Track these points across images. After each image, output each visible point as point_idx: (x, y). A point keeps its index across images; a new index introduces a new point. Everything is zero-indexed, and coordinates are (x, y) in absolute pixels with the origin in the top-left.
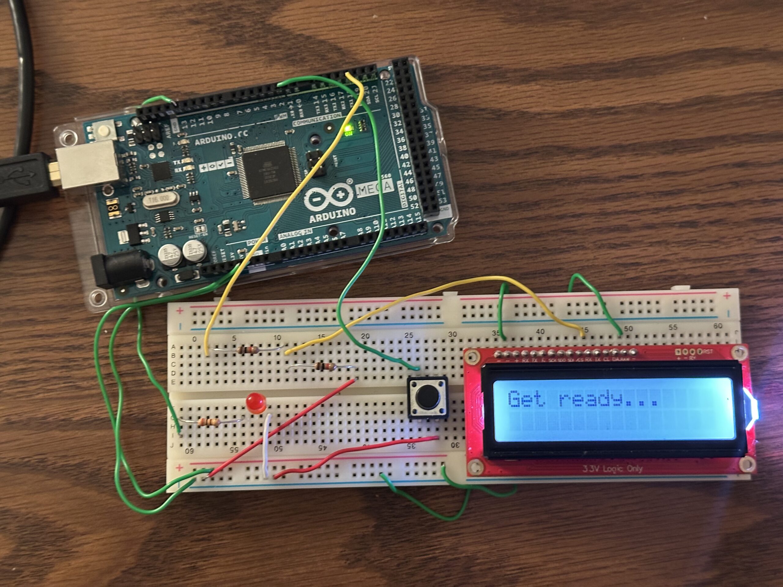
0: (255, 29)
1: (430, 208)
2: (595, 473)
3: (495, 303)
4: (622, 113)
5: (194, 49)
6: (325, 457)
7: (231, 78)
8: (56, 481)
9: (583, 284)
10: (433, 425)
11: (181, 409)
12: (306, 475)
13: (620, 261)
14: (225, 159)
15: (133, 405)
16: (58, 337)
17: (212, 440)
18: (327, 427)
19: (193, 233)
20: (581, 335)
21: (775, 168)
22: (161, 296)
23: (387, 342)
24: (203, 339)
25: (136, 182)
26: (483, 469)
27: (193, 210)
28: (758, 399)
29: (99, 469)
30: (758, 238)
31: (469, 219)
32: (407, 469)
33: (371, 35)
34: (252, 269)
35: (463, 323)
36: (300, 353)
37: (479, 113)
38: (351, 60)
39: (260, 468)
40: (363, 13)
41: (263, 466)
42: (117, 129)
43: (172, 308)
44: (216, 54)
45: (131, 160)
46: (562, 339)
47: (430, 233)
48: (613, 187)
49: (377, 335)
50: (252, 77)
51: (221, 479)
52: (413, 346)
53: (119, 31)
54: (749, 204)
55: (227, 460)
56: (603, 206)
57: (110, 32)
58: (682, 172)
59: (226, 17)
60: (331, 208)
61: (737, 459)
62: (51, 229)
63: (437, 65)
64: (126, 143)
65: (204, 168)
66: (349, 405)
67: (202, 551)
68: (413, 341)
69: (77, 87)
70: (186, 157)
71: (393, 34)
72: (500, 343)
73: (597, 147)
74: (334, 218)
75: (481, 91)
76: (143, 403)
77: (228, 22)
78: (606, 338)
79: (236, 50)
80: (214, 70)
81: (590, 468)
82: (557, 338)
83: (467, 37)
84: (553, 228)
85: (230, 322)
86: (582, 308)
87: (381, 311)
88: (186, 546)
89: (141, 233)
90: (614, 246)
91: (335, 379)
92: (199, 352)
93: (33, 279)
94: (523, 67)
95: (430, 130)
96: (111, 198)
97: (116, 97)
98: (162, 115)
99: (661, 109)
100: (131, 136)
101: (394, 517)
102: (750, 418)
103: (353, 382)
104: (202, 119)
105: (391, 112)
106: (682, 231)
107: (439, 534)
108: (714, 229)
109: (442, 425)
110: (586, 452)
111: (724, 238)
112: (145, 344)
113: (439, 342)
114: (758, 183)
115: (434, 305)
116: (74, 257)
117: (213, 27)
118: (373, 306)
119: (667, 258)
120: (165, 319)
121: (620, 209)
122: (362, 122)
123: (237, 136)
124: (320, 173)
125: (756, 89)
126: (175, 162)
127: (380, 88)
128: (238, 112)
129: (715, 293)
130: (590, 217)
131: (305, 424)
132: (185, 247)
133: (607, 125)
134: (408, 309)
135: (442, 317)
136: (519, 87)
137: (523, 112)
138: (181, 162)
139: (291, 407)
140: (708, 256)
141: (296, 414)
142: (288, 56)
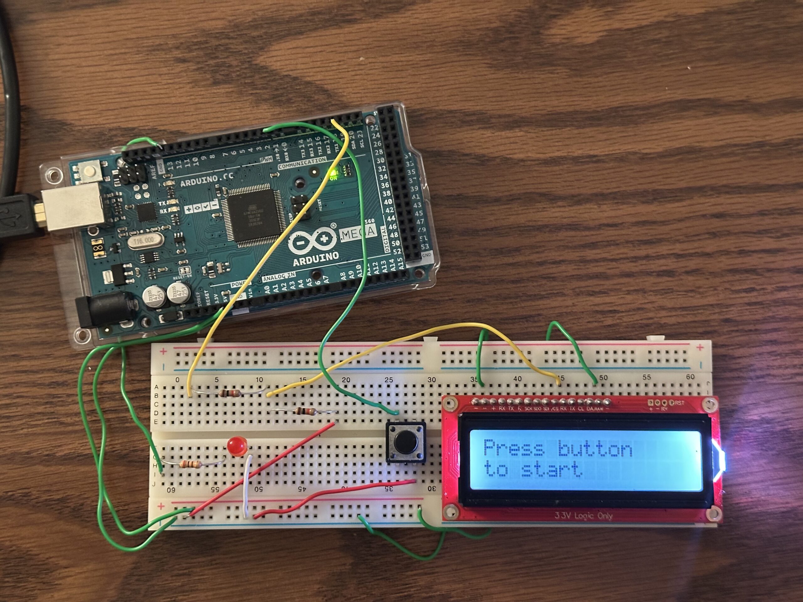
0: (241, 69)
1: (412, 255)
2: (566, 519)
3: (474, 350)
4: (603, 161)
5: (180, 88)
6: (305, 498)
7: (218, 118)
8: (40, 515)
9: (560, 332)
10: (411, 470)
11: (164, 449)
12: (285, 515)
13: (597, 308)
14: (210, 201)
15: (116, 442)
16: (42, 373)
17: (193, 479)
18: (307, 469)
19: (177, 274)
20: (557, 383)
21: (754, 220)
22: (144, 336)
23: (367, 386)
24: (186, 380)
25: (121, 222)
26: (458, 514)
27: (178, 251)
28: (726, 451)
29: (82, 505)
30: (733, 288)
31: (451, 264)
33: (358, 77)
34: (235, 312)
35: (442, 368)
36: (282, 395)
37: (463, 158)
38: (337, 103)
39: (240, 508)
40: (350, 55)
41: (243, 506)
42: (102, 168)
43: (156, 348)
44: (202, 93)
45: (117, 200)
46: (538, 386)
47: (412, 279)
48: (592, 235)
49: (358, 379)
50: (238, 117)
51: (202, 517)
52: (393, 390)
53: (106, 68)
54: (725, 254)
55: (208, 500)
56: (582, 254)
57: (97, 69)
58: (661, 222)
59: (213, 56)
60: (314, 252)
61: (703, 510)
62: (36, 265)
63: (422, 109)
64: (112, 183)
65: (189, 210)
66: (329, 447)
67: (182, 586)
68: (393, 386)
69: (63, 124)
70: (172, 198)
71: (379, 77)
72: (478, 390)
73: (579, 195)
74: (318, 261)
75: (466, 136)
76: (125, 440)
77: (215, 61)
78: (582, 386)
79: (222, 89)
80: (201, 109)
81: (561, 515)
82: (534, 385)
83: (452, 82)
84: (533, 274)
85: (213, 363)
86: (559, 356)
87: (362, 356)
88: (167, 580)
89: (126, 274)
90: (593, 294)
91: (316, 422)
92: (182, 392)
93: (18, 316)
94: (508, 113)
95: (414, 176)
96: (96, 238)
97: (102, 134)
98: (148, 157)
99: (642, 159)
100: (116, 176)
101: (371, 555)
102: (718, 470)
103: (333, 425)
104: (188, 161)
105: (376, 157)
106: (660, 280)
107: (415, 572)
108: (690, 278)
109: (419, 468)
110: (557, 501)
111: (700, 287)
112: (127, 382)
113: (418, 387)
114: (735, 234)
115: (414, 350)
116: (59, 294)
117: (200, 66)
118: (354, 351)
119: (644, 306)
120: (149, 357)
121: (599, 256)
122: (347, 167)
123: (223, 178)
124: (305, 218)
125: (737, 141)
126: (160, 203)
127: (365, 134)
128: (224, 154)
129: (688, 344)
130: (570, 264)
131: (285, 465)
132: (170, 289)
133: (589, 173)
134: (388, 353)
135: (422, 362)
136: (503, 133)
137: (506, 158)
138: (166, 203)
139: (272, 449)
140: (684, 305)
141: (277, 456)
142: (274, 97)
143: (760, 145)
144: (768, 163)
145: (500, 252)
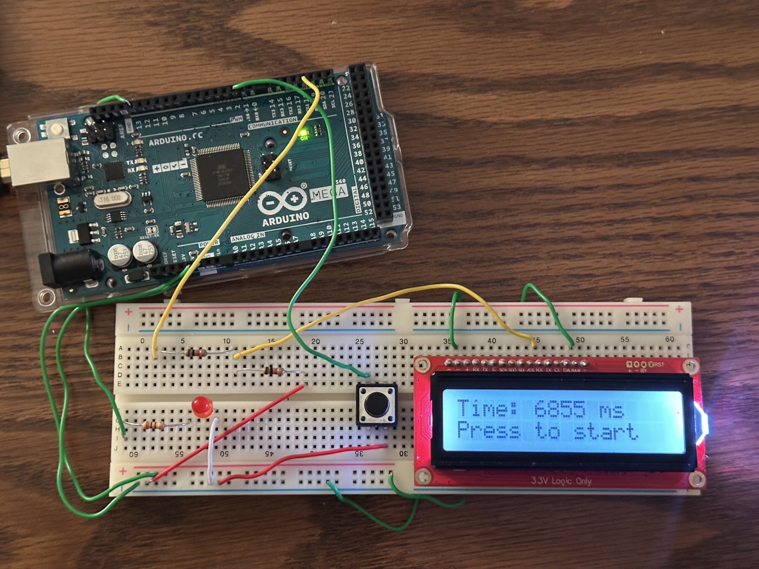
0: (213, 32)
1: (384, 214)
2: (544, 485)
3: (447, 311)
4: (577, 125)
5: (151, 51)
6: (272, 463)
7: (188, 80)
9: (536, 294)
10: (382, 433)
11: (127, 412)
12: (251, 481)
13: (573, 272)
14: (178, 160)
15: (79, 407)
16: (5, 336)
17: (157, 443)
18: (275, 433)
19: (145, 234)
20: (533, 345)
21: (730, 183)
22: (110, 297)
23: (337, 348)
24: (151, 341)
25: (89, 181)
26: (430, 478)
27: (145, 211)
28: (709, 414)
29: (42, 471)
30: (712, 252)
31: (423, 227)
32: (355, 477)
33: (330, 41)
34: (202, 270)
35: (414, 330)
36: (249, 357)
37: (435, 121)
38: (309, 66)
39: (205, 473)
40: (322, 19)
41: (208, 472)
42: (70, 127)
43: (121, 309)
44: (173, 56)
45: (84, 159)
46: (513, 349)
47: (383, 239)
48: (567, 198)
49: (327, 341)
50: (208, 80)
51: (165, 483)
52: (364, 352)
53: (77, 31)
54: (703, 218)
55: (172, 464)
56: (557, 217)
57: (68, 32)
58: (637, 185)
59: (185, 19)
60: (284, 212)
61: (686, 474)
63: (394, 73)
64: (79, 142)
65: (157, 169)
66: (297, 411)
67: (144, 557)
68: (364, 348)
69: (32, 86)
70: (140, 157)
71: (352, 41)
72: (451, 352)
73: (553, 158)
74: (287, 222)
75: (438, 99)
76: (89, 405)
77: (186, 25)
78: (558, 349)
79: (192, 53)
80: (171, 71)
81: (538, 480)
82: (509, 348)
83: (425, 46)
84: (507, 238)
85: (179, 324)
86: (535, 318)
87: (331, 317)
88: (128, 551)
89: (92, 233)
90: (568, 257)
91: (284, 384)
92: (147, 353)
94: (481, 76)
95: (386, 136)
96: (62, 197)
97: (71, 96)
98: (116, 114)
99: (617, 122)
100: (84, 135)
101: (340, 525)
102: (700, 433)
103: (302, 387)
104: (157, 120)
105: (347, 118)
106: (636, 243)
107: (385, 544)
108: (668, 242)
109: (390, 433)
110: (534, 463)
111: (677, 251)
112: (91, 345)
113: (390, 349)
114: (713, 197)
115: (386, 311)
116: (23, 256)
117: (171, 29)
118: (324, 311)
119: (620, 270)
120: (114, 320)
121: (575, 220)
122: (318, 127)
123: (192, 137)
124: (274, 176)
125: (712, 104)
126: (128, 162)
127: (336, 94)
128: (193, 114)
129: (667, 306)
130: (545, 227)
131: (252, 429)
132: (136, 248)
133: (563, 137)
134: (359, 315)
135: (393, 323)
136: (476, 96)
137: (479, 121)
138: (134, 162)
139: (239, 412)
140: (661, 270)
141: (243, 419)
142: (245, 60)
143: (736, 108)
144: (744, 126)
145: (473, 215)
